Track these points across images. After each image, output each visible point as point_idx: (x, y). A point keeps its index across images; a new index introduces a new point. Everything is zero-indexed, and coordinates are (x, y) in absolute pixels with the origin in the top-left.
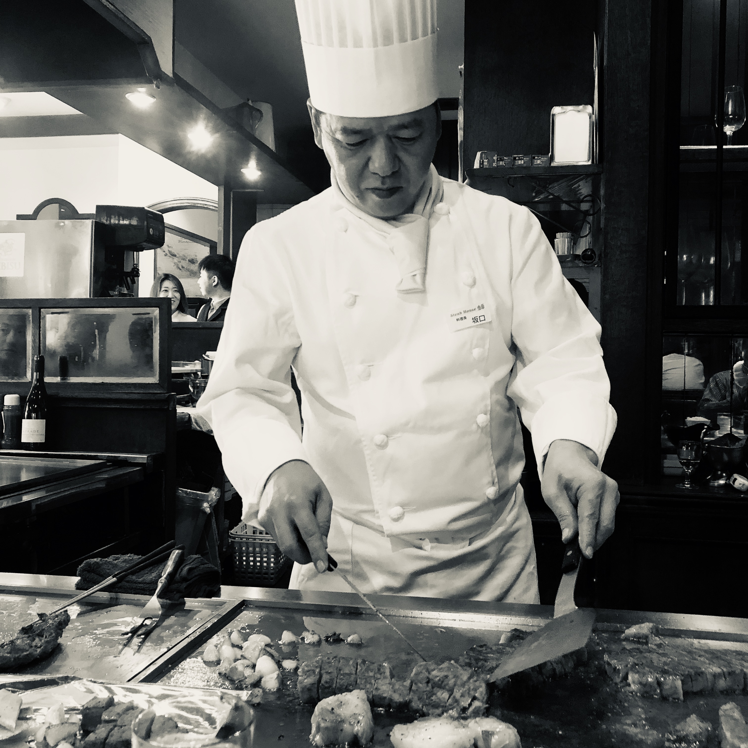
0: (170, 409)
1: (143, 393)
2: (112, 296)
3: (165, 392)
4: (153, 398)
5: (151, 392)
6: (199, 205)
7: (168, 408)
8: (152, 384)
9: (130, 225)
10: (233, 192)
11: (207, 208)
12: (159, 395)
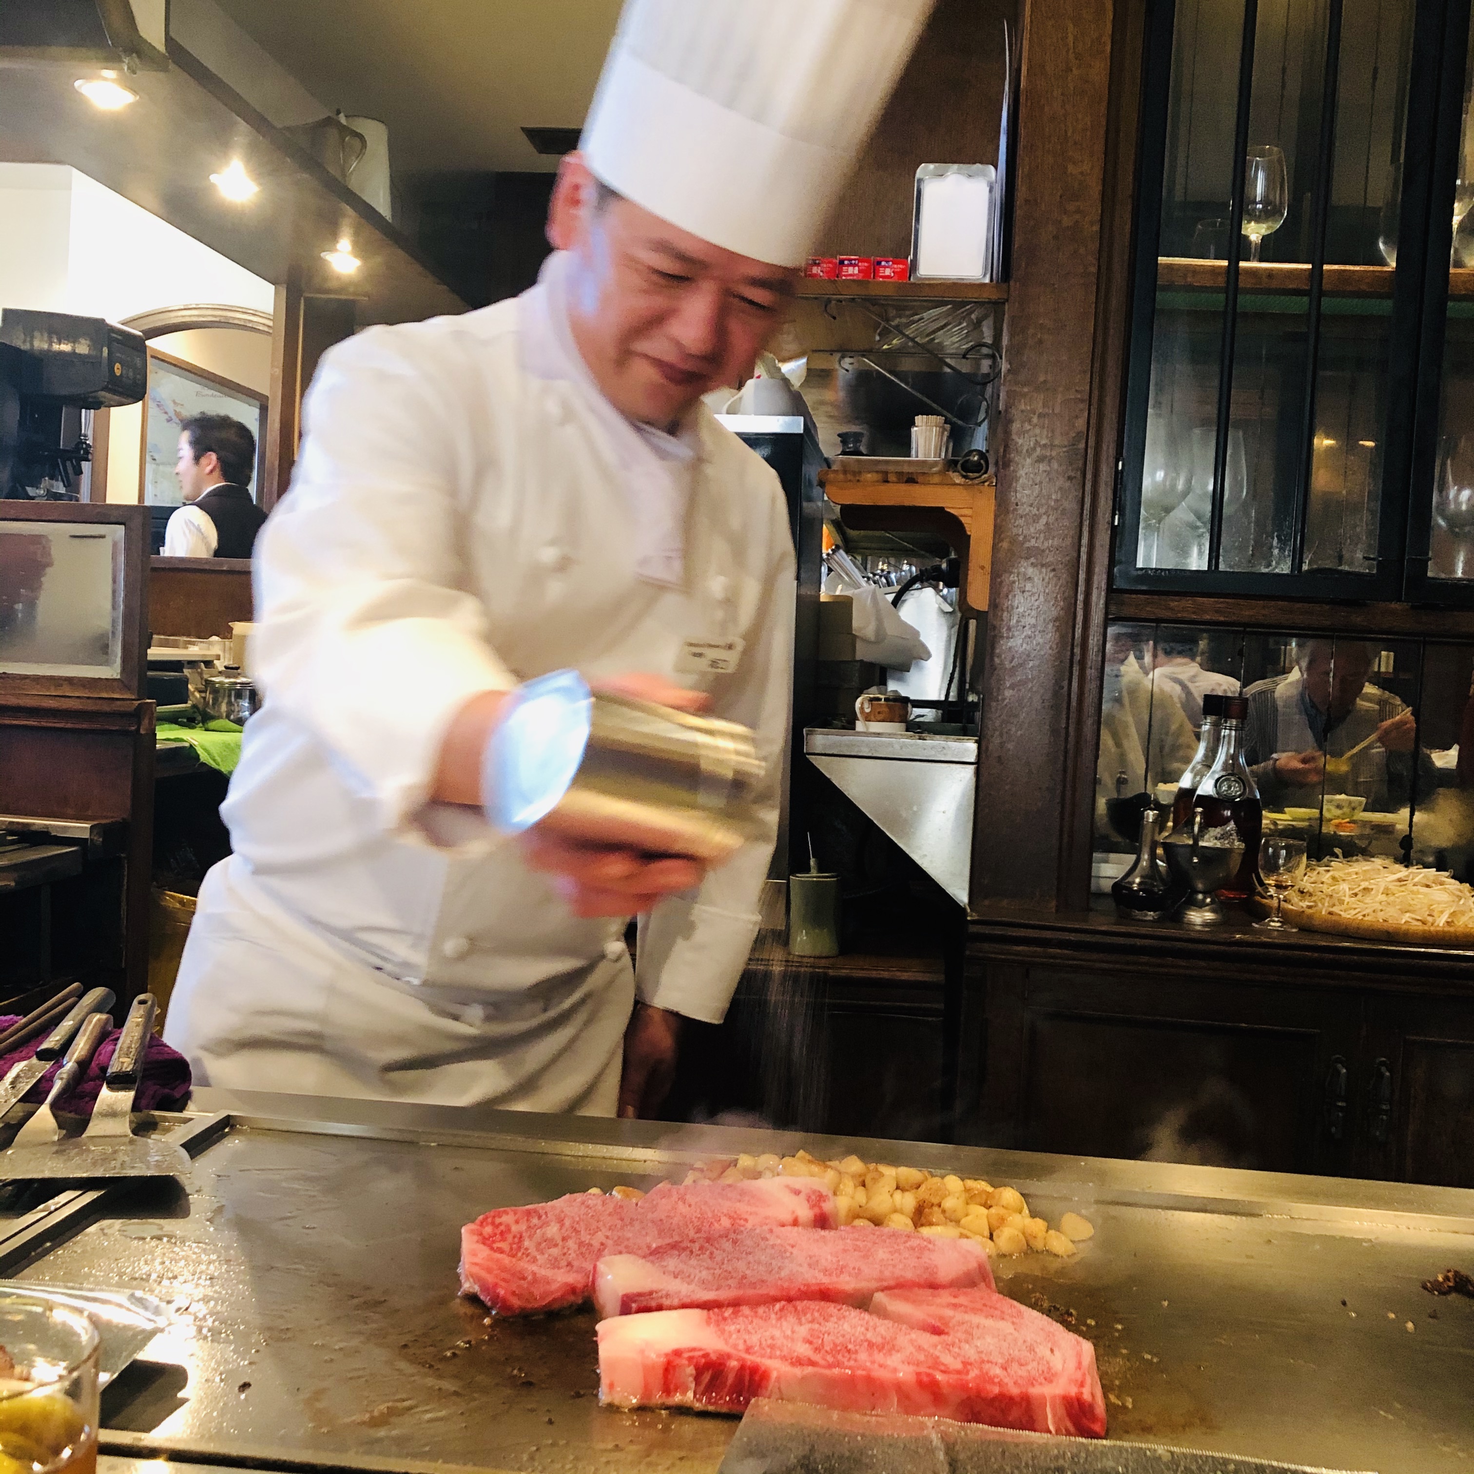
0: (142, 732)
1: (88, 698)
2: (33, 498)
3: (133, 697)
4: (106, 707)
5: (105, 695)
6: (236, 322)
7: (138, 729)
8: (106, 679)
9: (73, 353)
10: (307, 300)
11: (253, 329)
12: (118, 703)
